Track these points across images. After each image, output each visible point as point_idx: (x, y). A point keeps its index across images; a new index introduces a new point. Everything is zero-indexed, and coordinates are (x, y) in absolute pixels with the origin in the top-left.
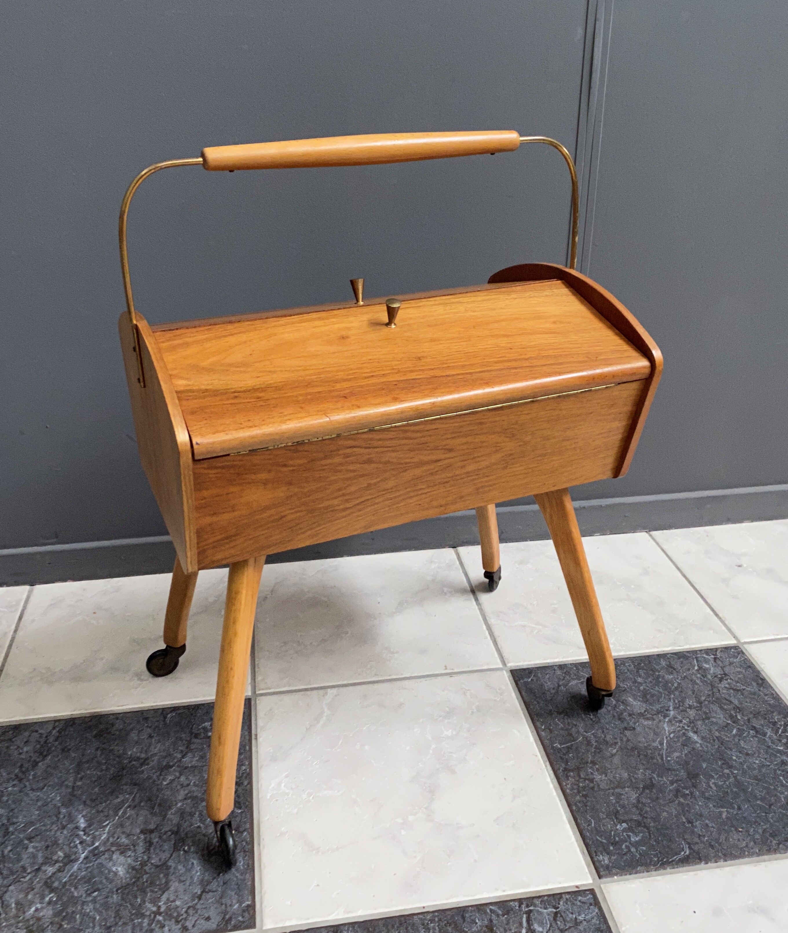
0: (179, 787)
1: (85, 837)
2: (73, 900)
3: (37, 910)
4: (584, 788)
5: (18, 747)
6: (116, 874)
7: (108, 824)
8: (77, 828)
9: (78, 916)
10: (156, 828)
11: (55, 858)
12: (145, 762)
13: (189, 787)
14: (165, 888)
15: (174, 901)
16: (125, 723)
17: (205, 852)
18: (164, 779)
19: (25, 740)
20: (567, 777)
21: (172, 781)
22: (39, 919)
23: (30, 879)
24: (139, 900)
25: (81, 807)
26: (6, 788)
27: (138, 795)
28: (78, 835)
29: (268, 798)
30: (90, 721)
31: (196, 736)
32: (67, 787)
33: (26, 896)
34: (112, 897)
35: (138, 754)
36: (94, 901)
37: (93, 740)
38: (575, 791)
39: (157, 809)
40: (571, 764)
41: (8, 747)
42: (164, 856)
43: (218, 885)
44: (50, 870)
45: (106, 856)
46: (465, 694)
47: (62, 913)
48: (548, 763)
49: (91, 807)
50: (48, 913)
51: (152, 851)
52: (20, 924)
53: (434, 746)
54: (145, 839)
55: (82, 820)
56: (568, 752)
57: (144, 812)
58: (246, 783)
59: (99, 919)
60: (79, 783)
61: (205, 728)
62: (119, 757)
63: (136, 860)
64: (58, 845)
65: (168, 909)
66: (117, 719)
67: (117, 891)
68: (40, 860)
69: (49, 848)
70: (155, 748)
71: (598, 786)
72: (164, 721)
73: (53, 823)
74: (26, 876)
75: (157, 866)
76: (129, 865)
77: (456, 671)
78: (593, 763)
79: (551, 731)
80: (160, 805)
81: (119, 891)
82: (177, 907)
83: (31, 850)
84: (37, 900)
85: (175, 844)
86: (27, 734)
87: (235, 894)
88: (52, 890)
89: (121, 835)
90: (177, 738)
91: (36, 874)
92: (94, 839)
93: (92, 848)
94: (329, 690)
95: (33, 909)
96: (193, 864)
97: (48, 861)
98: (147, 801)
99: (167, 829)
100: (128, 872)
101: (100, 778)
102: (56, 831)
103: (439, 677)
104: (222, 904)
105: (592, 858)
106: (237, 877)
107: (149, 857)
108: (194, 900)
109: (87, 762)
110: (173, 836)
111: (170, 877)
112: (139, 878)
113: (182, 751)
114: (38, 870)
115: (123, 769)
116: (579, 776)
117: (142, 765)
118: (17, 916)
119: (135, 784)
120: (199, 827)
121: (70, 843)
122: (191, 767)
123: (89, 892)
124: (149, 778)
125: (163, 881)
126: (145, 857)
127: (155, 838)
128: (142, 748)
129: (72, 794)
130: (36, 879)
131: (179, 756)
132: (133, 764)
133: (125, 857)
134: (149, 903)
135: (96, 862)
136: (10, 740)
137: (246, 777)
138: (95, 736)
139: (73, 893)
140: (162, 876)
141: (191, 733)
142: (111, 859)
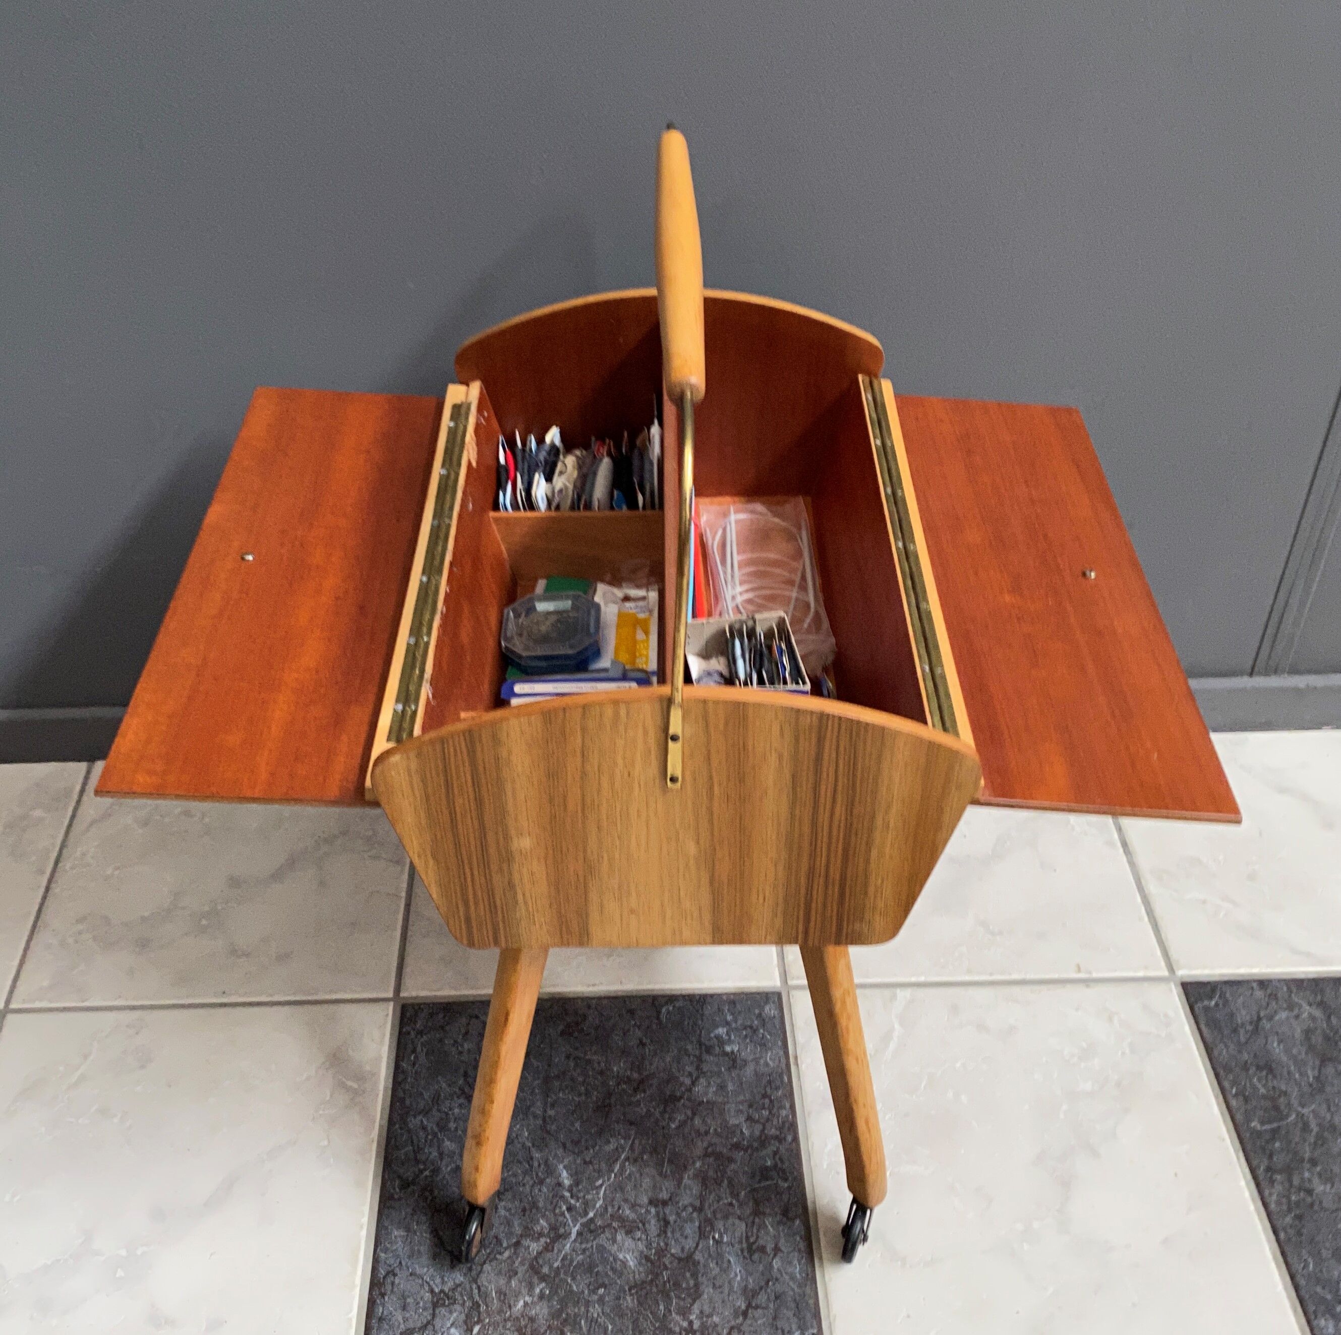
0: (693, 1134)
1: (573, 1202)
2: (571, 1297)
3: (526, 1304)
4: (1298, 1204)
5: (456, 1042)
6: (624, 1263)
7: (601, 1185)
8: (559, 1184)
9: (583, 1322)
10: (670, 1199)
11: (537, 1228)
12: (640, 1086)
13: (709, 1137)
14: (696, 1294)
15: (710, 1316)
16: (602, 1015)
17: (745, 1245)
18: (670, 1119)
19: (463, 1031)
20: (1272, 1182)
21: (683, 1124)
22: (532, 1320)
23: (509, 1257)
24: (662, 1307)
25: (560, 1152)
26: (450, 1109)
27: (637, 1142)
28: (563, 1197)
29: (825, 1167)
30: (551, 1007)
31: (709, 1050)
32: (535, 1117)
33: (509, 1281)
34: (625, 1298)
35: (629, 1073)
36: (601, 1300)
37: (560, 1040)
38: (1285, 1207)
39: (667, 1168)
40: (1280, 1160)
41: (441, 1041)
42: (689, 1244)
43: (768, 1298)
44: (535, 1247)
45: (608, 1234)
46: (1110, 1019)
47: (562, 1314)
48: (1241, 1154)
49: (574, 1153)
50: (541, 1311)
51: (669, 1234)
52: (509, 1324)
53: (1065, 1107)
54: (658, 1213)
55: (565, 1174)
56: (1273, 1139)
57: (651, 1171)
58: (790, 1138)
59: (612, 1329)
60: (551, 1112)
61: (718, 1037)
62: (601, 1073)
63: (649, 1246)
64: (537, 1208)
65: (703, 1326)
66: (589, 1007)
67: (630, 1290)
68: (518, 1230)
69: (527, 1213)
70: (651, 1064)
71: (1321, 1202)
72: (658, 1018)
73: (525, 1173)
74: (503, 1253)
75: (680, 1260)
76: (642, 1252)
77: (1095, 975)
78: (1313, 1162)
79: (1246, 1100)
80: (670, 1161)
81: (633, 1291)
82: (716, 1325)
83: (502, 1212)
84: (524, 1291)
85: (700, 1227)
86: (464, 1020)
87: (794, 1315)
88: (543, 1278)
89: (622, 1203)
90: (679, 1051)
91: (515, 1250)
92: (587, 1205)
93: (584, 1220)
94: (898, 991)
95: (521, 1303)
96: (729, 1261)
97: (528, 1232)
98: (651, 1153)
99: (686, 1202)
100: (640, 1264)
101: (578, 1105)
102: (533, 1186)
103: (1069, 986)
104: (777, 1329)
105: (1309, 1322)
106: (793, 1290)
107: (667, 1244)
108: (738, 1317)
109: (557, 1077)
110: (695, 1215)
111: (700, 1279)
112: (657, 1275)
113: (690, 1074)
114: (518, 1244)
115: (610, 1095)
116: (1290, 1181)
117: (636, 1090)
118: (500, 1312)
119: (631, 1123)
120: (731, 1204)
121: (554, 1209)
122: (708, 1102)
123: (591, 1287)
124: (649, 1114)
125: (692, 1283)
126: (662, 1244)
127: (671, 1215)
128: (633, 1063)
129: (544, 1128)
130: (517, 1258)
131: (688, 1081)
132: (623, 1090)
133: (634, 1239)
134: (677, 1314)
135: (594, 1243)
136: (442, 1027)
137: (789, 1129)
138: (562, 1033)
139: (571, 1286)
140: (688, 1275)
141: (700, 1044)
142: (614, 1241)
